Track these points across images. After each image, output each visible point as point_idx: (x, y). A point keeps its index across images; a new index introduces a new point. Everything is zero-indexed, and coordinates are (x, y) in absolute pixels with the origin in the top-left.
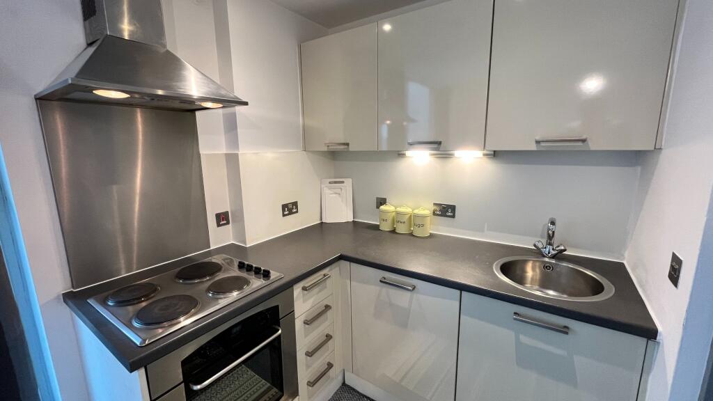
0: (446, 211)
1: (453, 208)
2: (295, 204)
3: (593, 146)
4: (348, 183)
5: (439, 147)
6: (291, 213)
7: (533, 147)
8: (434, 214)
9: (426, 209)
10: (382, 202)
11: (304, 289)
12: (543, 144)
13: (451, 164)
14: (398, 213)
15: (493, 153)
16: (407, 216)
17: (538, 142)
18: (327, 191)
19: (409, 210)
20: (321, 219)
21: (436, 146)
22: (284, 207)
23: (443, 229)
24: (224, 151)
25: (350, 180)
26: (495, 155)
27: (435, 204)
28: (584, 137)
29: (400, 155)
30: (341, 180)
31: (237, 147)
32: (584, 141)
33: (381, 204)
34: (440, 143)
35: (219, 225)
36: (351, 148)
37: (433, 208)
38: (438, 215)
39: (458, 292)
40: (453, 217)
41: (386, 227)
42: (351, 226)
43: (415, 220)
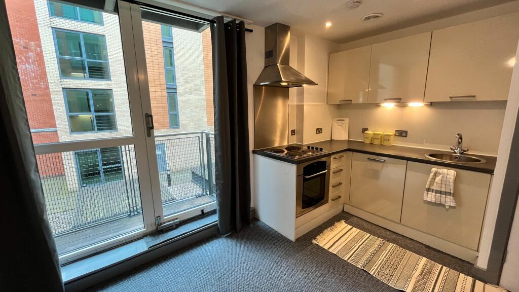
0: (402, 134)
1: (406, 132)
2: (321, 129)
3: (478, 99)
4: (347, 120)
5: (401, 102)
6: (319, 133)
7: (449, 100)
8: (395, 135)
9: (391, 132)
10: (365, 130)
11: (334, 158)
12: (453, 99)
13: (406, 110)
14: (375, 134)
15: (430, 104)
16: (380, 136)
17: (451, 98)
18: (335, 124)
19: (381, 133)
20: (331, 138)
21: (398, 100)
22: (317, 129)
23: (400, 143)
24: (295, 104)
25: (348, 119)
26: (432, 104)
27: (396, 131)
28: (474, 95)
29: (377, 105)
30: (342, 119)
31: (303, 101)
32: (474, 96)
33: (365, 131)
34: (401, 99)
35: (292, 135)
36: (353, 102)
37: (394, 132)
38: (397, 136)
39: (406, 161)
40: (406, 136)
41: (368, 141)
42: (347, 142)
43: (385, 138)
